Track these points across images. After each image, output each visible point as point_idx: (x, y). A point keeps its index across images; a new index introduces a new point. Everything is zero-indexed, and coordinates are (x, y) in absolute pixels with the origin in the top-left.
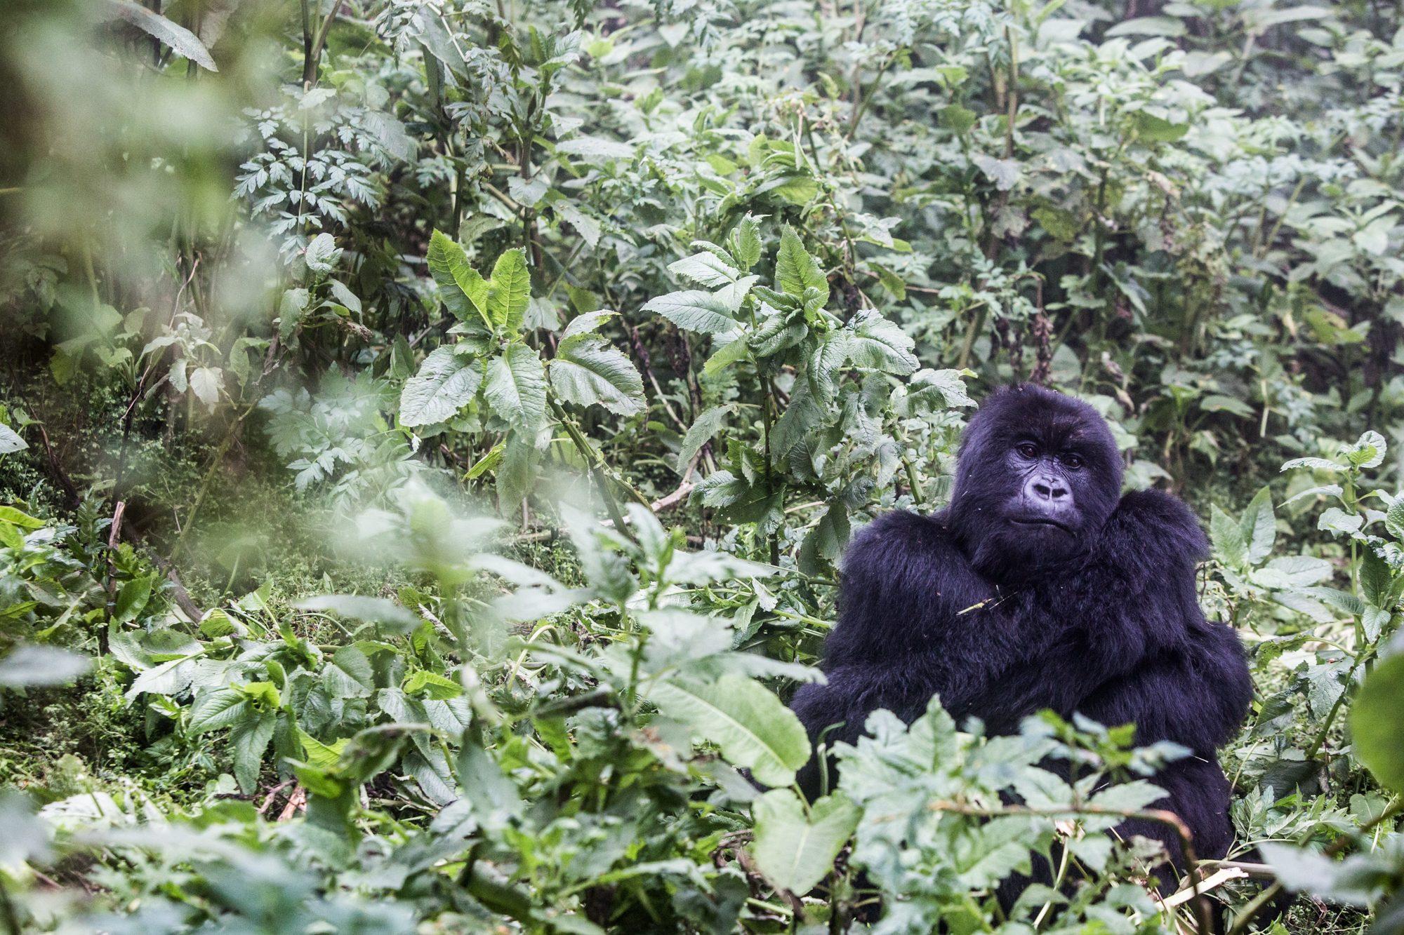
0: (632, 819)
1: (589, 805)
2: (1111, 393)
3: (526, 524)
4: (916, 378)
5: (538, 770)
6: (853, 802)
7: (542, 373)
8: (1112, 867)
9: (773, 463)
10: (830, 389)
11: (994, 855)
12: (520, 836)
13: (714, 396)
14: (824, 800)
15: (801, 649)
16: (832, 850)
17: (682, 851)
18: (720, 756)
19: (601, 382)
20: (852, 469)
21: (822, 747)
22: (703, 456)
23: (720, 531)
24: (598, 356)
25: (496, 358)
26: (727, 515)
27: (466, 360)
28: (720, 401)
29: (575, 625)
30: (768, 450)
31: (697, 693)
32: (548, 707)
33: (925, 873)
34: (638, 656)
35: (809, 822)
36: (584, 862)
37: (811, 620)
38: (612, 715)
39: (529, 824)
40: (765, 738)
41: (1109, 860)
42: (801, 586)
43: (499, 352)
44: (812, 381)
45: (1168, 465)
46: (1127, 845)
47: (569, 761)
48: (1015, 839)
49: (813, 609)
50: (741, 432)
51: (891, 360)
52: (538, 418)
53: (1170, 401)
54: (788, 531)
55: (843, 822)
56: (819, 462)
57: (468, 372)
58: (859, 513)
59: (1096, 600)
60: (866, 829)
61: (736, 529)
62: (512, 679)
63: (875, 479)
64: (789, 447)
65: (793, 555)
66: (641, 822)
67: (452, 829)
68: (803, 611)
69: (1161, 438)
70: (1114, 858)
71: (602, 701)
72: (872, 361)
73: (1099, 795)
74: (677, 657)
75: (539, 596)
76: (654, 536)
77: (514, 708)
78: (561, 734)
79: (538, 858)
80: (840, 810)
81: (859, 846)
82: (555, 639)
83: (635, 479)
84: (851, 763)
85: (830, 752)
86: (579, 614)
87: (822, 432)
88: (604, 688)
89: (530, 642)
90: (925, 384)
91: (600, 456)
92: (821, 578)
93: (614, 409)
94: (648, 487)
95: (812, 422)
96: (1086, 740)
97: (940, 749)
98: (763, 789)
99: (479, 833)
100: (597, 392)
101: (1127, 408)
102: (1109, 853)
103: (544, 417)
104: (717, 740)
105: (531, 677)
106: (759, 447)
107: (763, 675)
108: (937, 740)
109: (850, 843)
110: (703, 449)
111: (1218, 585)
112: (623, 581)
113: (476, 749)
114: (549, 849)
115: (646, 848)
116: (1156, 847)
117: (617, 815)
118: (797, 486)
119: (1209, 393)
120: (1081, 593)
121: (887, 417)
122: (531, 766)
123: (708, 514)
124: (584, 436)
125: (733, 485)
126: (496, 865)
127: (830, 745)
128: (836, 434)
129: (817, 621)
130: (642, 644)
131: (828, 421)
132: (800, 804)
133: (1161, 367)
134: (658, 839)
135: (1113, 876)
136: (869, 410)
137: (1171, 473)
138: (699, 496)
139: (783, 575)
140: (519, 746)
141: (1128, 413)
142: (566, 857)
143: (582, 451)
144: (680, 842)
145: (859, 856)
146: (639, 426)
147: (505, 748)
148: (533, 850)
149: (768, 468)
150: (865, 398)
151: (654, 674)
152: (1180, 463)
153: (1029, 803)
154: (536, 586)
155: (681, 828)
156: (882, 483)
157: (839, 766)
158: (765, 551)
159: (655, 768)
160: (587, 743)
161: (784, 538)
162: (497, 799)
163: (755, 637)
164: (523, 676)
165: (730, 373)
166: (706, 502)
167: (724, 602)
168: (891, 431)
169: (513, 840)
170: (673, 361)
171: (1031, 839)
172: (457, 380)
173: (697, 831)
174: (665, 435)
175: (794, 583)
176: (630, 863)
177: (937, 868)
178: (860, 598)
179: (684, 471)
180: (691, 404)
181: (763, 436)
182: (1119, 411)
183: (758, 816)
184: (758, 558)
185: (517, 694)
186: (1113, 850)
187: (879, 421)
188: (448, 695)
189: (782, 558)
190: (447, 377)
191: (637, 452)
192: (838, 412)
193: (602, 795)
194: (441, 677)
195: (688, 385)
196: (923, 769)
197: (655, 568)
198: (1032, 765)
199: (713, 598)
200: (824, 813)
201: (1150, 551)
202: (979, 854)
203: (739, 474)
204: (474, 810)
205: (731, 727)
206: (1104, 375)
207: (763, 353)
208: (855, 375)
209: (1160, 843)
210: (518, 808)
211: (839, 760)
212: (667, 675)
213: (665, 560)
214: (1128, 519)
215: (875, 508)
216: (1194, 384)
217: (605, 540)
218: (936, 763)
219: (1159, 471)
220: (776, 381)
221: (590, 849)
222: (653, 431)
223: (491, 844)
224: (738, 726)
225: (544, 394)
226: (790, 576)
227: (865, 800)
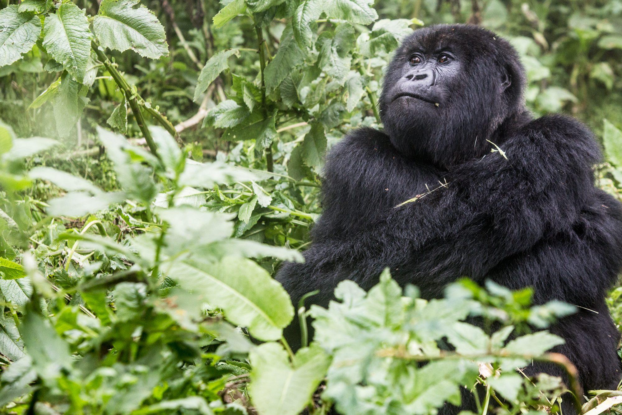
0: (156, 368)
1: (124, 358)
2: (530, 35)
3: (80, 142)
4: (376, 28)
5: (85, 331)
6: (326, 351)
7: (87, 27)
8: (523, 397)
9: (267, 94)
10: (310, 36)
11: (431, 390)
12: (69, 383)
13: (224, 42)
14: (304, 351)
15: (291, 236)
16: (310, 388)
17: (197, 391)
18: (224, 319)
19: (132, 32)
20: (328, 97)
21: (302, 310)
22: (216, 90)
23: (229, 145)
24: (130, 13)
25: (51, 15)
26: (233, 134)
27: (28, 16)
28: (228, 46)
29: (117, 220)
30: (263, 83)
31: (207, 271)
32: (91, 283)
33: (380, 404)
34: (160, 243)
35: (293, 367)
36: (120, 401)
37: (298, 213)
38: (142, 289)
39: (76, 374)
40: (259, 303)
41: (520, 392)
42: (290, 188)
43: (54, 10)
44: (296, 31)
45: (575, 90)
46: (535, 381)
47: (109, 324)
48: (447, 377)
49: (300, 204)
50: (246, 70)
51: (356, 13)
52: (85, 61)
53: (575, 42)
54: (280, 146)
55: (318, 367)
56: (304, 91)
57: (29, 26)
58: (335, 131)
59: (504, 194)
60: (333, 371)
61: (241, 144)
62: (68, 262)
63: (345, 105)
64: (280, 81)
65: (285, 163)
66: (165, 370)
67: (18, 379)
68: (292, 206)
69: (569, 70)
70: (524, 390)
71: (133, 278)
72: (342, 14)
73: (512, 343)
74: (191, 243)
75: (83, 199)
76: (171, 151)
77: (68, 284)
78: (102, 303)
79: (83, 399)
80: (316, 358)
81: (330, 384)
82: (102, 232)
83: (162, 107)
84: (323, 321)
85: (309, 313)
86: (120, 212)
87: (305, 69)
88: (135, 268)
89: (82, 233)
90: (382, 32)
91: (134, 90)
92: (306, 181)
93: (143, 53)
94: (174, 113)
95: (296, 62)
96: (495, 301)
97: (390, 309)
98: (257, 342)
99: (38, 381)
100: (130, 40)
101: (542, 46)
102: (519, 387)
103: (90, 60)
104: (222, 306)
105: (83, 261)
106: (257, 82)
107: (256, 256)
108: (388, 303)
109: (323, 383)
110: (216, 82)
111: (610, 181)
112: (148, 186)
113: (36, 317)
114: (92, 392)
115: (169, 390)
116: (556, 382)
117: (145, 364)
118: (286, 112)
119: (604, 34)
120: (492, 190)
121: (354, 57)
122: (79, 328)
123: (220, 133)
124: (122, 74)
125: (237, 111)
126: (52, 406)
127: (308, 308)
128: (315, 71)
129: (303, 214)
130: (163, 234)
131: (309, 61)
132: (286, 354)
133: (569, 15)
134: (178, 383)
135: (523, 404)
136: (340, 52)
137: (578, 96)
138: (211, 120)
139: (277, 179)
140: (70, 314)
141: (544, 51)
142: (106, 398)
143: (120, 86)
144: (196, 384)
145: (330, 392)
146: (167, 66)
147: (59, 315)
148: (79, 392)
149: (264, 97)
150: (337, 43)
151: (173, 256)
152: (584, 89)
153: (459, 350)
154: (82, 191)
155: (196, 374)
156: (350, 108)
157: (315, 324)
158: (263, 161)
159: (174, 328)
160: (123, 310)
161: (277, 150)
162: (51, 353)
163: (255, 227)
164: (77, 260)
165: (235, 25)
166: (218, 124)
167: (231, 200)
168: (357, 67)
169: (64, 386)
170: (191, 14)
171: (459, 377)
172: (21, 32)
173: (208, 376)
174: (187, 73)
175: (285, 185)
176: (157, 401)
177: (388, 400)
178: (334, 196)
179: (201, 100)
180: (206, 48)
181: (260, 73)
182: (536, 49)
183: (253, 364)
184: (258, 166)
185: (72, 274)
186: (523, 385)
187: (347, 61)
188: (18, 276)
189: (276, 166)
190: (13, 30)
191: (165, 85)
192: (317, 53)
193: (134, 350)
194: (13, 262)
195: (203, 34)
196: (377, 325)
197: (172, 176)
198: (461, 321)
199: (222, 197)
200: (305, 360)
201: (552, 160)
202: (420, 388)
203: (241, 102)
204: (34, 363)
205: (232, 296)
206: (525, 22)
207: (259, 9)
208: (330, 26)
209: (559, 379)
210: (68, 361)
211: (314, 319)
212: (183, 257)
213: (180, 168)
214: (536, 136)
215: (347, 127)
216: (594, 28)
217: (133, 155)
218: (387, 321)
219: (566, 95)
220: (272, 30)
221: (123, 392)
222: (177, 70)
223: (48, 389)
224: (237, 295)
225: (89, 43)
226: (283, 179)
227: (335, 350)
